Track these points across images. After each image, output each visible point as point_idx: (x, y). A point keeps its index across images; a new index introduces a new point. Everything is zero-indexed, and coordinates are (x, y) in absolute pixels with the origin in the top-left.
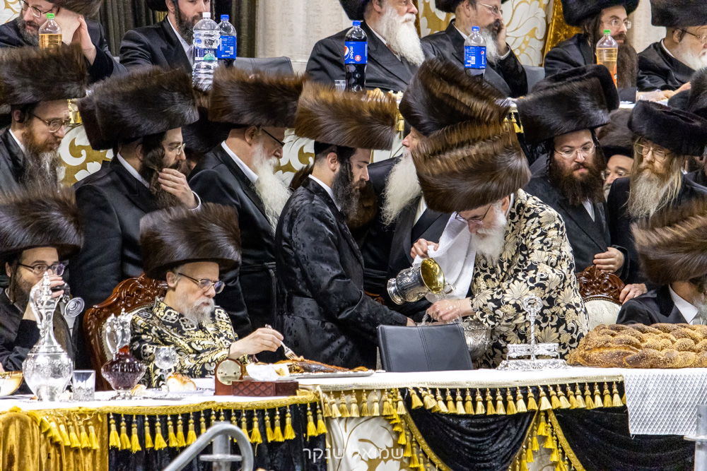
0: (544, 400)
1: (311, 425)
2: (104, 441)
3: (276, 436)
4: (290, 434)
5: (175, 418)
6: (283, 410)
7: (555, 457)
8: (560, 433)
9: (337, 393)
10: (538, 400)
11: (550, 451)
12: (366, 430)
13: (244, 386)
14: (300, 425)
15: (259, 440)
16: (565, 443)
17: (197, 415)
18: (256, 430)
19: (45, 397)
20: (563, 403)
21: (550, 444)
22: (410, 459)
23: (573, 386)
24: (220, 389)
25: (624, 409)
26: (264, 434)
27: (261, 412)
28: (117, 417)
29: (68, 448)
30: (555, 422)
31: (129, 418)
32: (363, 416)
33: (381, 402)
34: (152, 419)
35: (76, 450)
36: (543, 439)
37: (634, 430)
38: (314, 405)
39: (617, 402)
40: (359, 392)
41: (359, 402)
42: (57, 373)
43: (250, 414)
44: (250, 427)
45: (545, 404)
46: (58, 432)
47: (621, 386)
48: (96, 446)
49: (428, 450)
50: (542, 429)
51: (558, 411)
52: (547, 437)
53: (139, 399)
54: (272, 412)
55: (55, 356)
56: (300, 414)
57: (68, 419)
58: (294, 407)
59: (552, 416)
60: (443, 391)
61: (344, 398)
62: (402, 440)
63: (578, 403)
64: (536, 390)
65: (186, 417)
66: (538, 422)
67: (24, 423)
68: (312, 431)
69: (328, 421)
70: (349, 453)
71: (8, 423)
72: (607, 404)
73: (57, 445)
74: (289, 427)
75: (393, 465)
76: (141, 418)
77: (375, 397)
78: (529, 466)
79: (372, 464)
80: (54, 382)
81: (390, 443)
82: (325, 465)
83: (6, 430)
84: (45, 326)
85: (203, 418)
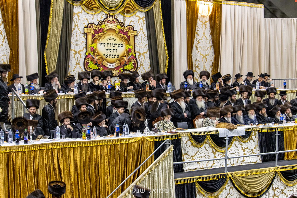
1: (179, 137)
2: (154, 140)
3: (175, 138)
4: (176, 138)
5: (162, 137)
6: (175, 135)
7: (209, 140)
9: (182, 133)
12: (186, 137)
13: (171, 132)
14: (178, 137)
15: (172, 139)
16: (211, 138)
17: (165, 136)
18: (172, 138)
19: (147, 135)
20: (210, 133)
21: (209, 138)
22: (191, 141)
23: (212, 131)
24: (168, 132)
25: (218, 134)
26: (173, 138)
27: (173, 136)
28: (155, 137)
30: (210, 136)
31: (157, 137)
32: (186, 136)
34: (159, 137)
35: (150, 141)
36: (208, 138)
37: (219, 136)
38: (179, 135)
39: (217, 133)
40: (185, 133)
41: (185, 134)
42: (148, 132)
43: (171, 136)
44: (171, 137)
45: (208, 134)
46: (148, 139)
47: (218, 131)
49: (193, 140)
50: (208, 137)
51: (210, 134)
52: (209, 137)
53: (158, 134)
54: (174, 136)
55: (148, 129)
56: (177, 136)
57: (149, 137)
58: (177, 135)
60: (197, 132)
63: (212, 133)
64: (207, 132)
65: (164, 137)
67: (144, 138)
68: (179, 138)
69: (181, 137)
70: (184, 140)
71: (142, 138)
72: (216, 133)
73: (148, 141)
74: (176, 137)
75: (189, 142)
76: (158, 137)
77: (187, 133)
78: (206, 141)
79: (187, 142)
80: (147, 133)
81: (189, 139)
82: (181, 142)
83: (142, 139)
84: (146, 126)
85: (165, 137)
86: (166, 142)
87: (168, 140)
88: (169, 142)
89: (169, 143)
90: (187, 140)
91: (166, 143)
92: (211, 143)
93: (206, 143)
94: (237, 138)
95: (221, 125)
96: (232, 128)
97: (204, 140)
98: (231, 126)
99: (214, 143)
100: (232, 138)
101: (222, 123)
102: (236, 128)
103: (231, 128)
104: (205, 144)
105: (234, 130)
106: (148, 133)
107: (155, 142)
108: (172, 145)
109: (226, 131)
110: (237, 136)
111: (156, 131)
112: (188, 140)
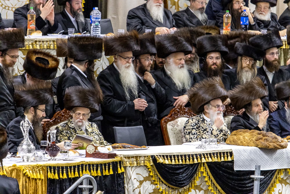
0: (203, 159)
1: (119, 169)
2: (46, 176)
3: (106, 173)
4: (112, 172)
5: (71, 167)
6: (109, 164)
7: (206, 179)
8: (208, 170)
9: (129, 157)
10: (201, 159)
11: (205, 177)
12: (139, 170)
13: (97, 155)
14: (115, 169)
15: (100, 174)
16: (210, 174)
17: (78, 166)
18: (99, 171)
19: (25, 160)
20: (210, 160)
21: (205, 175)
22: (154, 181)
23: (214, 154)
24: (88, 155)
25: (232, 162)
26: (102, 173)
27: (101, 165)
28: (50, 167)
29: (33, 179)
30: (207, 168)
31: (54, 168)
32: (138, 166)
33: (144, 161)
34: (63, 168)
35: (36, 179)
36: (202, 173)
37: (236, 169)
38: (120, 162)
39: (230, 159)
40: (136, 157)
41: (137, 160)
42: (29, 151)
43: (97, 166)
44: (97, 170)
46: (30, 174)
47: (231, 154)
48: (43, 178)
49: (160, 177)
50: (202, 169)
52: (204, 172)
53: (59, 160)
54: (105, 164)
55: (29, 145)
56: (115, 165)
57: (33, 168)
58: (113, 163)
59: (206, 164)
60: (167, 156)
61: (131, 159)
62: (151, 174)
63: (215, 160)
64: (200, 155)
65: (75, 167)
66: (201, 166)
67: (17, 170)
68: (120, 171)
69: (125, 168)
70: (133, 178)
72: (226, 160)
73: (29, 178)
74: (111, 170)
75: (148, 182)
76: (59, 167)
77: (142, 159)
78: (197, 182)
79: (141, 182)
80: (28, 154)
81: (147, 175)
82: (124, 183)
83: (11, 173)
84: (26, 135)
85: (80, 167)
86: (81, 184)
87: (87, 178)
88: (90, 183)
89: (91, 187)
90: (142, 179)
91: (80, 186)
92: (210, 188)
93: (197, 188)
94: (286, 175)
95: (241, 137)
96: (272, 145)
97: (191, 178)
98: (270, 139)
99: (219, 188)
100: (273, 174)
101: (244, 132)
102: (283, 147)
103: (270, 147)
104: (192, 190)
105: (279, 151)
106: (30, 155)
107: (51, 182)
108: (99, 192)
109: (255, 153)
110: (286, 170)
111: (53, 150)
112: (146, 179)
